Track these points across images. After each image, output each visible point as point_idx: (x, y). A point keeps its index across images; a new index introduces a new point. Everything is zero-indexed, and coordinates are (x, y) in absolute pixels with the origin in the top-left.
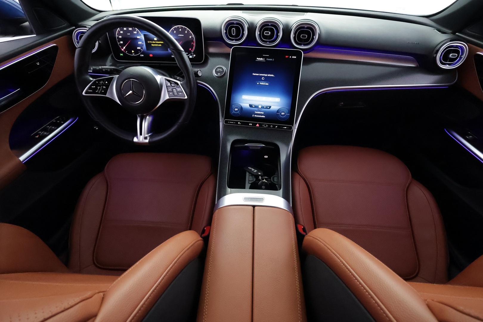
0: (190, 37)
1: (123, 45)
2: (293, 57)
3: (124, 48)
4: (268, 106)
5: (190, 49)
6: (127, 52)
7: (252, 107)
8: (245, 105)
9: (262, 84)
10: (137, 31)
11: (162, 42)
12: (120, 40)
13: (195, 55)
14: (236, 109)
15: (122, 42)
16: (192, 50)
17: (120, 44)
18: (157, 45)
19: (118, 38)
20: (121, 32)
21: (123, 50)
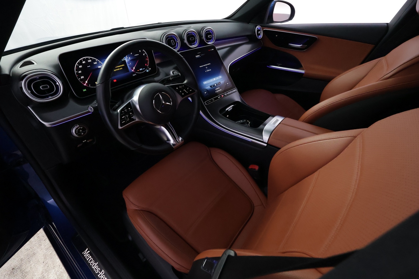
0: (144, 54)
1: (84, 80)
2: (212, 50)
3: (86, 82)
4: (219, 83)
5: (146, 65)
6: (90, 85)
7: (212, 87)
8: (208, 88)
9: (208, 71)
10: (97, 62)
11: (123, 65)
12: (80, 75)
13: (150, 69)
14: (205, 93)
15: (82, 77)
16: (147, 65)
17: (81, 80)
18: (118, 69)
19: (77, 73)
20: (80, 67)
21: (85, 85)
